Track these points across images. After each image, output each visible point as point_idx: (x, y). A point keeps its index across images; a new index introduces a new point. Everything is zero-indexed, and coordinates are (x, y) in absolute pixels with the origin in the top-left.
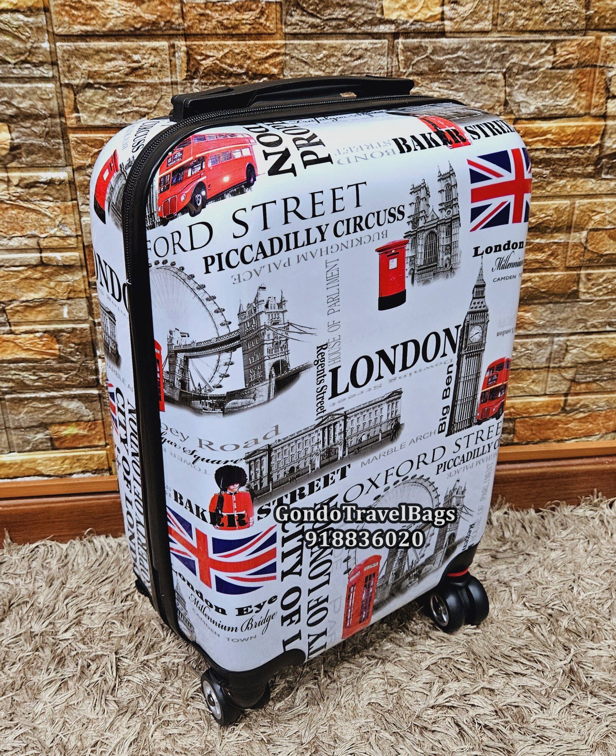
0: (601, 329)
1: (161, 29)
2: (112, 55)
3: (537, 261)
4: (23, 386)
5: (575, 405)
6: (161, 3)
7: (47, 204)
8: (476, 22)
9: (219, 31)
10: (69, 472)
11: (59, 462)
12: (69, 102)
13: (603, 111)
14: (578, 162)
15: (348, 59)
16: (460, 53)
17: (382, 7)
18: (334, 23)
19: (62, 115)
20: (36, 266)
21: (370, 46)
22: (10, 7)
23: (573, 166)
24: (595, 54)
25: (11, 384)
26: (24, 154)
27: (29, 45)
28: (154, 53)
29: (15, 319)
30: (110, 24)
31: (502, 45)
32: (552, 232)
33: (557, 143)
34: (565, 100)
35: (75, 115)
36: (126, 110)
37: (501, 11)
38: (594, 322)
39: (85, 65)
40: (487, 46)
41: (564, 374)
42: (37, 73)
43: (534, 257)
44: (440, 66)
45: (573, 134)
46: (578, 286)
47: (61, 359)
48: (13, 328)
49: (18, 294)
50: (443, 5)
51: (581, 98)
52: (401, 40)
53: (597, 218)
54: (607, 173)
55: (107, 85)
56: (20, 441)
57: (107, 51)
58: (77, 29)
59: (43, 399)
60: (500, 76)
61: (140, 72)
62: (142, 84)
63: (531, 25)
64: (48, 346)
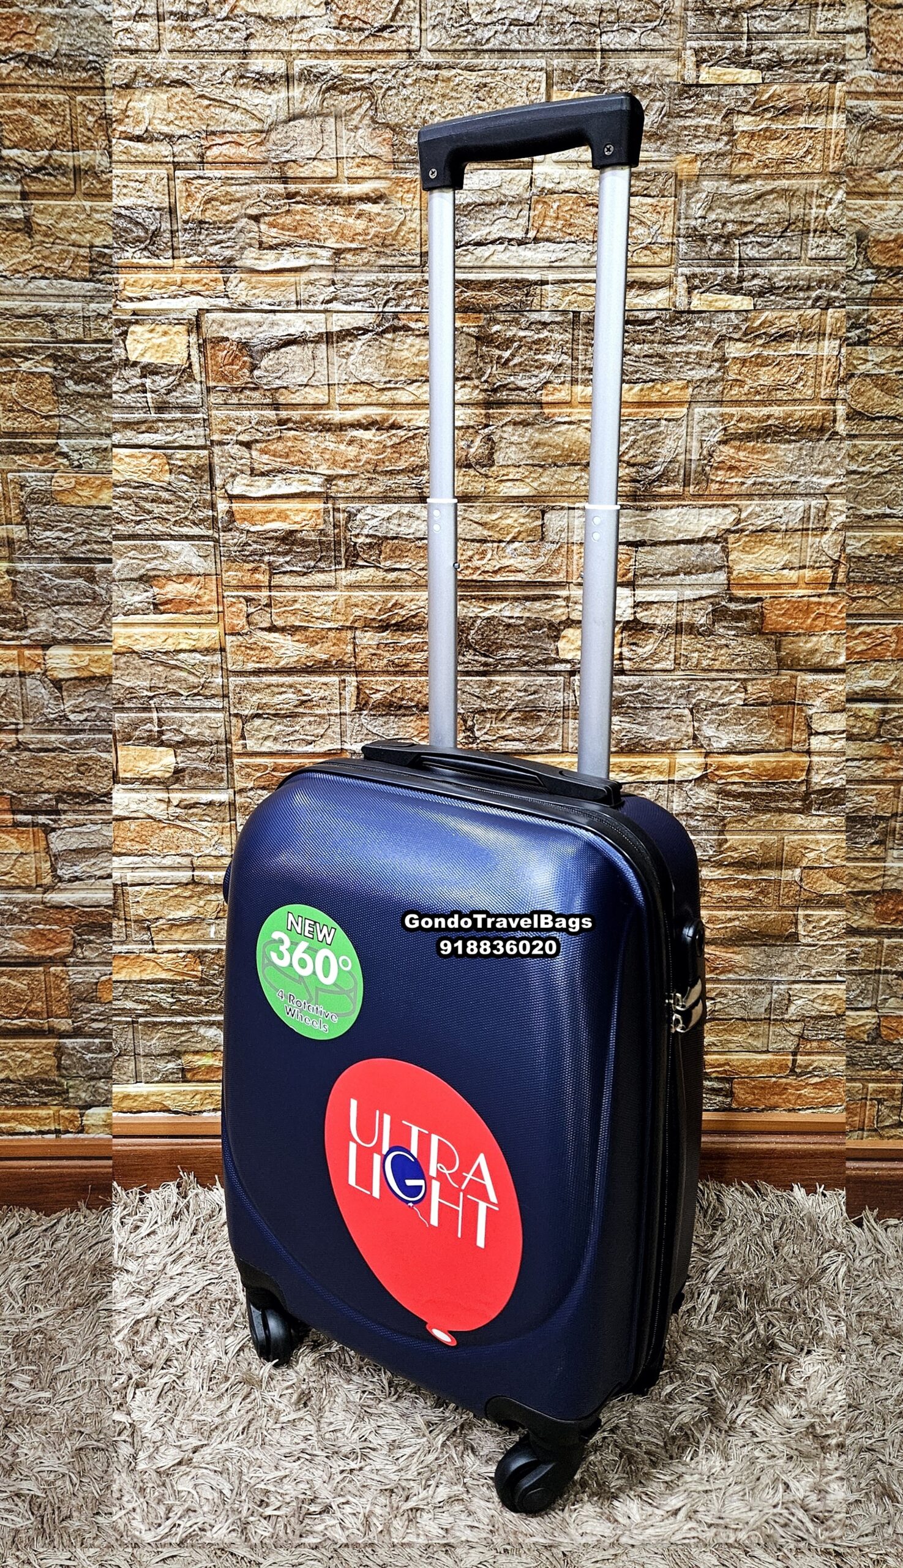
0: (830, 979)
1: (332, 667)
2: (283, 689)
3: (743, 898)
4: (158, 1008)
5: (807, 1067)
6: (334, 645)
7: (205, 824)
8: (657, 662)
9: (391, 669)
10: (199, 1109)
11: (188, 1097)
12: (236, 731)
13: (806, 747)
14: (784, 797)
15: (522, 694)
16: (641, 690)
17: (557, 649)
18: (507, 662)
19: (228, 741)
20: (187, 884)
21: (544, 683)
22: (188, 648)
23: (778, 801)
24: (792, 692)
25: (146, 1007)
26: (187, 777)
27: (202, 681)
28: (324, 687)
29: (160, 937)
30: (282, 663)
31: (686, 683)
32: (759, 869)
33: (757, 777)
34: (760, 736)
35: (242, 742)
36: (292, 738)
37: (683, 652)
38: (821, 969)
39: (255, 699)
40: (670, 683)
41: (789, 1029)
42: (208, 704)
43: (740, 894)
44: (622, 701)
45: (774, 769)
46: (796, 927)
47: (203, 981)
48: (156, 947)
49: (166, 911)
50: (621, 646)
51: (779, 734)
52: (577, 677)
53: (812, 855)
54: (818, 809)
55: (275, 715)
56: (149, 1071)
57: (278, 686)
58: (250, 666)
59: (179, 1024)
60: (687, 712)
61: (309, 704)
62: (311, 715)
63: (717, 665)
64: (190, 968)
